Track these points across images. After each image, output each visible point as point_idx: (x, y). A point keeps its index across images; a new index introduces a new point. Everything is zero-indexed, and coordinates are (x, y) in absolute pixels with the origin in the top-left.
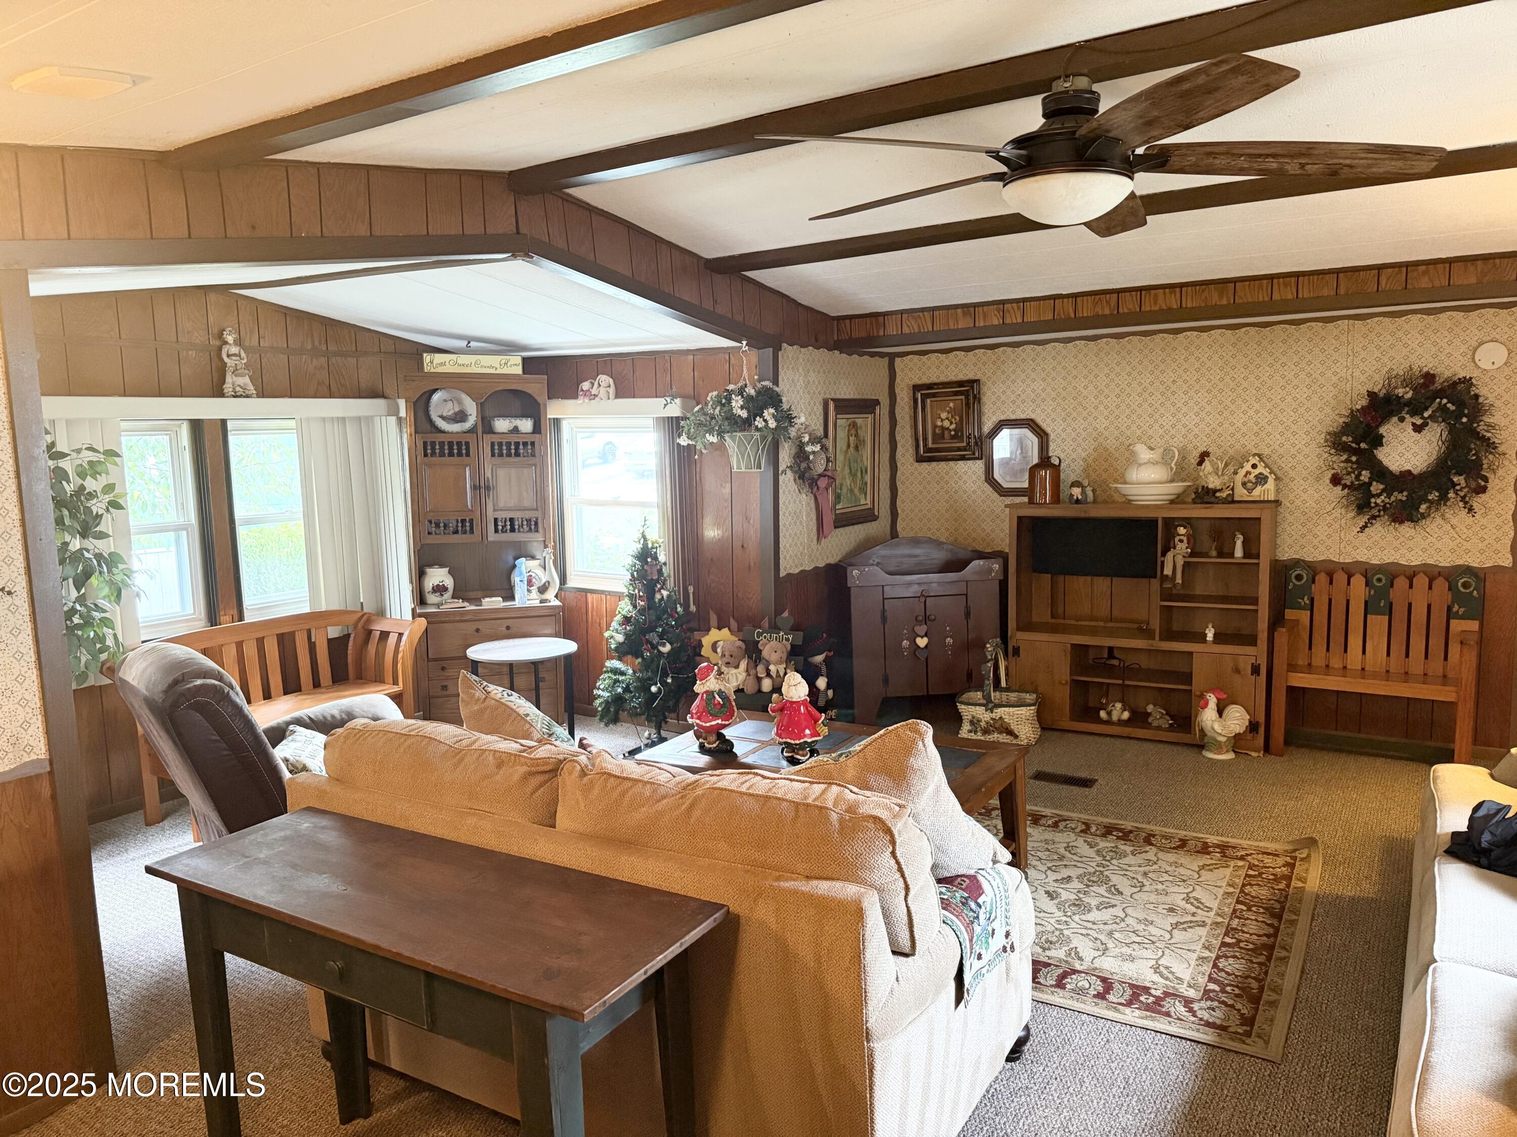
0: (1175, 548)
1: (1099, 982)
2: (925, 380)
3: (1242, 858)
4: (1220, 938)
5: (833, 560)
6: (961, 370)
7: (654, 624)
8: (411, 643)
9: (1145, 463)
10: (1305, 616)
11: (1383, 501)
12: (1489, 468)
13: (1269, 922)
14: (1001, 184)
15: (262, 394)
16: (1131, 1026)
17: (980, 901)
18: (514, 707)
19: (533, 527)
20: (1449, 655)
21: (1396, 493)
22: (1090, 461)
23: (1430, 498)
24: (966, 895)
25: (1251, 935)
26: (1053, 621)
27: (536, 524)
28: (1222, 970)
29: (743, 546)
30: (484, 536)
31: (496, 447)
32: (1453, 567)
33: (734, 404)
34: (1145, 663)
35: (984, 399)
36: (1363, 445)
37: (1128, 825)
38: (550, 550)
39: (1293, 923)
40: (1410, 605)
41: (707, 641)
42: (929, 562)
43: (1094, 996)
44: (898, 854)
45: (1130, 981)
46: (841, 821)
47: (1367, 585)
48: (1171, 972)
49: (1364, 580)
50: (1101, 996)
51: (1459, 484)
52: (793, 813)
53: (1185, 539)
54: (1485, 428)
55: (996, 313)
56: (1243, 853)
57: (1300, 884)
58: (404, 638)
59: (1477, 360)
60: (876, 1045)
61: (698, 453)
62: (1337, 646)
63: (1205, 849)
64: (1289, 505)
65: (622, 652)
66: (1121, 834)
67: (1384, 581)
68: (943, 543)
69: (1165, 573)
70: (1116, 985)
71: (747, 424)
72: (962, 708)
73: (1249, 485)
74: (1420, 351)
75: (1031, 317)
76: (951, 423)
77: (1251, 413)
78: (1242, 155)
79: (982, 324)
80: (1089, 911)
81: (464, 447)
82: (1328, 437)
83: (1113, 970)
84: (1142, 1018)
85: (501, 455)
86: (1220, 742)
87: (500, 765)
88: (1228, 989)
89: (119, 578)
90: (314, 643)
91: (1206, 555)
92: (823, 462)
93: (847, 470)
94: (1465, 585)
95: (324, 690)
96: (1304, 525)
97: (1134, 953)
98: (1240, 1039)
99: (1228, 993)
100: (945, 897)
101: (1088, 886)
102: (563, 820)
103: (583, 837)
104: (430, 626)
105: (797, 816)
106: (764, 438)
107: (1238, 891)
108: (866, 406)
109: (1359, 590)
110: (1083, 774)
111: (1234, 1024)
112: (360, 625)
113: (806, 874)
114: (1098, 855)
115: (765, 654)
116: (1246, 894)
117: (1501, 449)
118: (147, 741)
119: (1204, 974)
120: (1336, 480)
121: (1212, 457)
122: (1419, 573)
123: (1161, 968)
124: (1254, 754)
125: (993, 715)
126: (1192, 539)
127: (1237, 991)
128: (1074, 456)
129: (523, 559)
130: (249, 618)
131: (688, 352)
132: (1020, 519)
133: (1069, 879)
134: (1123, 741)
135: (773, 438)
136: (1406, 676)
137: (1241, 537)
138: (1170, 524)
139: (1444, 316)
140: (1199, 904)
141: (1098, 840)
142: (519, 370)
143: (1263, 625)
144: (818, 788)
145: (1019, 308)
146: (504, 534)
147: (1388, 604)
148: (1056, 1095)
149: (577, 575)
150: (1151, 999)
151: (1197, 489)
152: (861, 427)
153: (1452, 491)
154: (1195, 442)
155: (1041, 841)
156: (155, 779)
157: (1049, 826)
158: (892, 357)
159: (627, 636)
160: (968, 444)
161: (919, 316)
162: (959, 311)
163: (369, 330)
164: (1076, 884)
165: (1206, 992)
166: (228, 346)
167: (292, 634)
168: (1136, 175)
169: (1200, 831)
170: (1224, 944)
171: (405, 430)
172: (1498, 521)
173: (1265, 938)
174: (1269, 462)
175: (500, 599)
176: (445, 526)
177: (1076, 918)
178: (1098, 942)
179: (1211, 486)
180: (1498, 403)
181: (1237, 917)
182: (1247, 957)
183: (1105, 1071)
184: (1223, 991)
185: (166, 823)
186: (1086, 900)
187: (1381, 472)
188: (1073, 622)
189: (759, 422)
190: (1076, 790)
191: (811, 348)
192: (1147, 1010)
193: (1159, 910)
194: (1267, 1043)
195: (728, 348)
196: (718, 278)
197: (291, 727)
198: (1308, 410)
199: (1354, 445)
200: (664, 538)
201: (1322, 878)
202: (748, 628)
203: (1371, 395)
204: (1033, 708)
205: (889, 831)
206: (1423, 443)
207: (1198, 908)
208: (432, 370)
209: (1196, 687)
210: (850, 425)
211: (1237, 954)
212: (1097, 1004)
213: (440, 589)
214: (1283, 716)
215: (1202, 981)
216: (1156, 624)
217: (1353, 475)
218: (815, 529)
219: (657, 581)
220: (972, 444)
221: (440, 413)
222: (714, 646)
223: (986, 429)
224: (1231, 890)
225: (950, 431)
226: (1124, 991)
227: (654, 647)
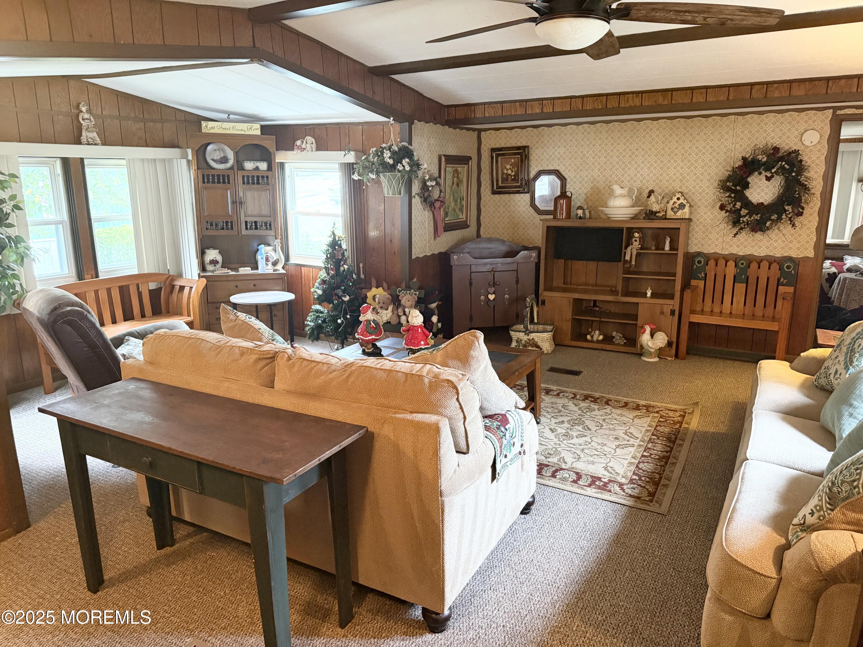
0: (632, 244)
1: (574, 475)
2: (498, 146)
3: (657, 412)
4: (641, 453)
5: (443, 250)
6: (518, 140)
7: (339, 284)
8: (198, 293)
9: (618, 196)
10: (701, 283)
11: (747, 220)
12: (805, 201)
13: (668, 445)
14: (535, 24)
15: (104, 144)
16: (590, 497)
17: (507, 427)
18: (253, 325)
19: (268, 227)
20: (777, 305)
21: (754, 215)
22: (589, 195)
23: (772, 218)
24: (499, 424)
25: (658, 451)
26: (565, 286)
27: (270, 225)
28: (641, 469)
29: (391, 241)
30: (239, 232)
31: (246, 179)
32: (782, 257)
33: (385, 155)
34: (613, 309)
35: (531, 158)
36: (738, 188)
37: (597, 395)
38: (279, 241)
39: (681, 445)
40: (758, 278)
41: (370, 294)
42: (498, 252)
43: (571, 482)
44: (460, 400)
45: (591, 474)
46: (430, 382)
47: (736, 266)
48: (614, 470)
49: (734, 264)
50: (575, 482)
51: (788, 211)
52: (404, 379)
53: (638, 240)
54: (805, 179)
55: (538, 106)
56: (658, 410)
57: (687, 426)
58: (193, 289)
59: (803, 140)
60: (446, 499)
61: (365, 184)
62: (717, 300)
63: (637, 408)
64: (696, 221)
65: (320, 300)
66: (592, 399)
67: (745, 264)
68: (505, 241)
69: (626, 258)
70: (584, 476)
71: (392, 168)
72: (512, 333)
73: (675, 210)
74: (773, 134)
75: (558, 109)
76: (512, 171)
77: (679, 168)
78: (671, 11)
79: (530, 113)
80: (572, 438)
81: (226, 178)
82: (720, 183)
83: (582, 469)
84: (596, 493)
85: (248, 183)
86: (651, 352)
87: (242, 354)
88: (643, 478)
89: (21, 250)
90: (141, 292)
91: (650, 249)
92: (438, 192)
93: (452, 198)
94: (788, 267)
95: (147, 319)
96: (704, 233)
97: (594, 460)
98: (646, 503)
99: (642, 480)
100: (488, 425)
101: (572, 426)
102: (278, 384)
103: (289, 392)
104: (209, 283)
105: (406, 380)
106: (403, 176)
107: (653, 429)
108: (464, 160)
109: (731, 270)
110: (575, 368)
111: (645, 496)
112: (168, 282)
113: (410, 410)
114: (579, 410)
115: (403, 302)
116: (658, 431)
117: (812, 191)
118: (43, 346)
119: (631, 471)
120: (722, 208)
121: (655, 193)
122: (764, 260)
123: (609, 468)
124: (669, 359)
125: (529, 337)
126: (642, 240)
127: (647, 480)
128: (580, 192)
129: (263, 246)
130: (102, 276)
131: (359, 124)
132: (548, 227)
133: (563, 422)
134: (598, 351)
135: (409, 177)
136: (753, 317)
137: (669, 239)
138: (631, 231)
139: (787, 114)
140: (632, 436)
141: (580, 402)
142: (258, 132)
143: (678, 287)
144: (419, 366)
145: (551, 103)
146: (251, 231)
147: (746, 277)
148: (547, 531)
149: (295, 256)
150: (602, 483)
151: (646, 211)
152: (460, 173)
153: (784, 214)
154: (647, 184)
155: (549, 403)
156: (49, 368)
157: (554, 395)
158: (480, 131)
159: (324, 291)
160: (521, 184)
161: (494, 106)
162: (518, 104)
163: (169, 106)
164: (566, 425)
165: (631, 480)
166: (83, 114)
167: (128, 286)
168: (611, 21)
169: (636, 398)
170: (643, 456)
171: (191, 168)
172: (808, 232)
173: (665, 453)
174: (687, 196)
175: (250, 268)
176: (216, 225)
177: (565, 442)
178: (576, 454)
179: (654, 210)
180: (813, 165)
181: (651, 442)
182: (655, 462)
183: (574, 519)
184: (640, 479)
185: (57, 393)
186: (571, 433)
187: (747, 204)
188: (575, 287)
189: (400, 167)
190: (570, 376)
191: (431, 124)
192: (598, 489)
193: (610, 438)
194: (660, 505)
195: (382, 122)
196: (375, 78)
197: (127, 338)
198: (710, 167)
199: (733, 188)
200: (346, 234)
201: (699, 423)
202: (393, 287)
203: (744, 159)
204: (550, 333)
205: (455, 388)
206: (771, 187)
207: (631, 437)
208: (207, 132)
209: (639, 322)
210: (454, 171)
211: (650, 461)
212: (572, 486)
213: (214, 262)
214: (686, 338)
215: (630, 474)
216: (619, 288)
217: (732, 205)
218: (433, 231)
219: (341, 260)
220: (524, 184)
221: (212, 158)
222: (374, 298)
223: (532, 175)
224: (650, 428)
225: (512, 176)
226: (588, 479)
227: (340, 298)
